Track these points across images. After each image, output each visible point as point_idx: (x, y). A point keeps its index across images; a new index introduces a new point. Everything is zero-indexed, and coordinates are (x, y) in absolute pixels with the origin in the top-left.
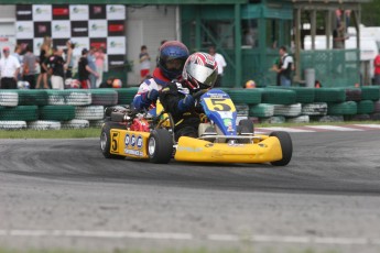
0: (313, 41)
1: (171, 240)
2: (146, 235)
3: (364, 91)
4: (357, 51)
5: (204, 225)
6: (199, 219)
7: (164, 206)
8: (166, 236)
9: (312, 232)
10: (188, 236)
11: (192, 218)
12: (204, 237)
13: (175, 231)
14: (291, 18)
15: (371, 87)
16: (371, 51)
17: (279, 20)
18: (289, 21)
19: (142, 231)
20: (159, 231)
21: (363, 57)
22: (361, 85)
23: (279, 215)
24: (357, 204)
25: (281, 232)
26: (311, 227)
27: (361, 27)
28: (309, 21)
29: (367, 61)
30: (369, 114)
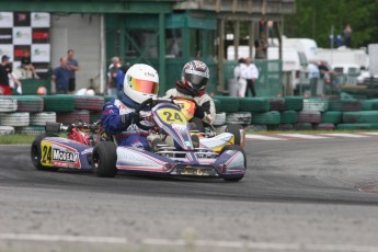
0: (236, 51)
1: (106, 244)
2: (81, 239)
3: (288, 101)
4: (280, 62)
5: (138, 229)
6: (132, 224)
7: (96, 211)
8: (101, 239)
9: (245, 237)
10: (123, 241)
11: (125, 223)
12: (139, 241)
13: (109, 235)
14: (215, 28)
15: (293, 97)
16: (293, 63)
17: (203, 30)
18: (213, 31)
19: (76, 234)
20: (94, 235)
21: (286, 68)
22: (283, 95)
23: (212, 220)
24: (287, 211)
25: (214, 237)
26: (244, 232)
27: (284, 38)
28: (232, 32)
29: (289, 73)
30: (293, 124)
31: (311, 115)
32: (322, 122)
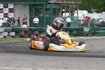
0: (65, 14)
2: (20, 69)
3: (79, 28)
4: (77, 17)
5: (36, 66)
6: (34, 64)
7: (25, 60)
8: (25, 69)
9: (66, 68)
10: (32, 69)
11: (32, 64)
12: (36, 69)
13: (28, 67)
14: (59, 8)
15: (81, 27)
16: (81, 17)
17: (56, 8)
18: (59, 9)
19: (19, 67)
20: (24, 67)
22: (78, 26)
23: (57, 63)
24: (78, 60)
25: (57, 68)
26: (65, 66)
27: (79, 10)
28: (64, 9)
29: (80, 20)
30: (81, 34)
31: (86, 32)
32: (89, 34)
